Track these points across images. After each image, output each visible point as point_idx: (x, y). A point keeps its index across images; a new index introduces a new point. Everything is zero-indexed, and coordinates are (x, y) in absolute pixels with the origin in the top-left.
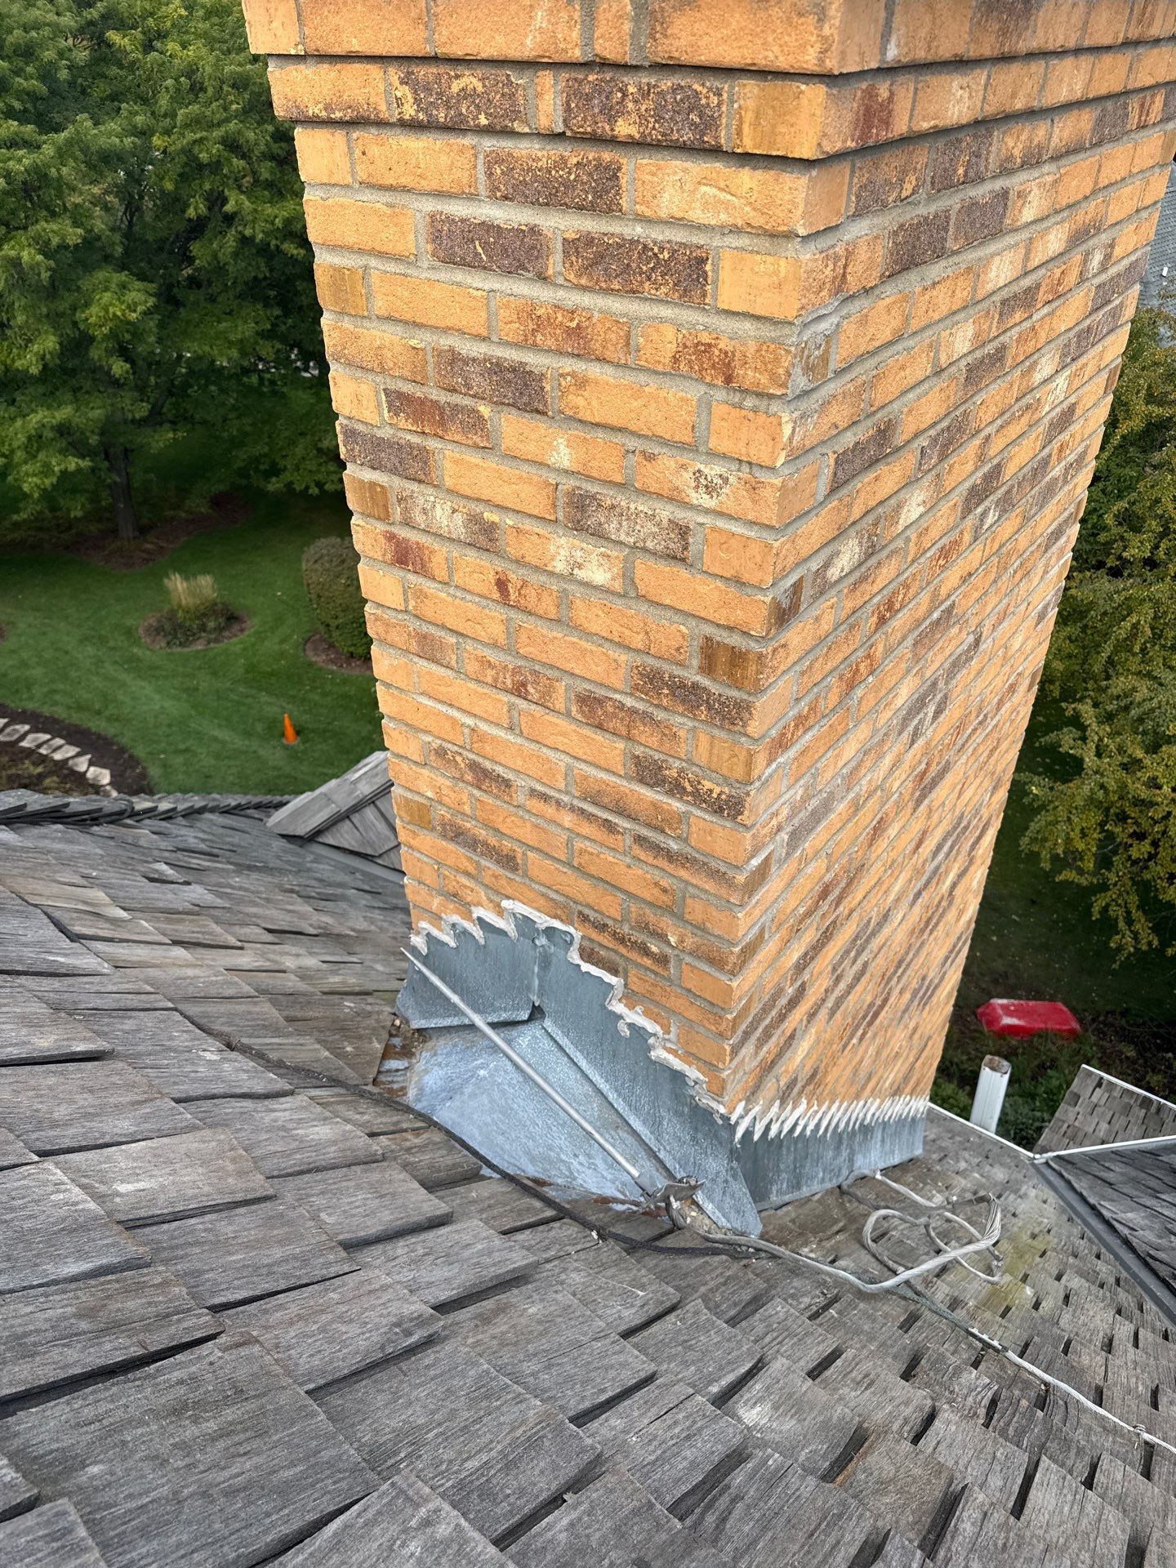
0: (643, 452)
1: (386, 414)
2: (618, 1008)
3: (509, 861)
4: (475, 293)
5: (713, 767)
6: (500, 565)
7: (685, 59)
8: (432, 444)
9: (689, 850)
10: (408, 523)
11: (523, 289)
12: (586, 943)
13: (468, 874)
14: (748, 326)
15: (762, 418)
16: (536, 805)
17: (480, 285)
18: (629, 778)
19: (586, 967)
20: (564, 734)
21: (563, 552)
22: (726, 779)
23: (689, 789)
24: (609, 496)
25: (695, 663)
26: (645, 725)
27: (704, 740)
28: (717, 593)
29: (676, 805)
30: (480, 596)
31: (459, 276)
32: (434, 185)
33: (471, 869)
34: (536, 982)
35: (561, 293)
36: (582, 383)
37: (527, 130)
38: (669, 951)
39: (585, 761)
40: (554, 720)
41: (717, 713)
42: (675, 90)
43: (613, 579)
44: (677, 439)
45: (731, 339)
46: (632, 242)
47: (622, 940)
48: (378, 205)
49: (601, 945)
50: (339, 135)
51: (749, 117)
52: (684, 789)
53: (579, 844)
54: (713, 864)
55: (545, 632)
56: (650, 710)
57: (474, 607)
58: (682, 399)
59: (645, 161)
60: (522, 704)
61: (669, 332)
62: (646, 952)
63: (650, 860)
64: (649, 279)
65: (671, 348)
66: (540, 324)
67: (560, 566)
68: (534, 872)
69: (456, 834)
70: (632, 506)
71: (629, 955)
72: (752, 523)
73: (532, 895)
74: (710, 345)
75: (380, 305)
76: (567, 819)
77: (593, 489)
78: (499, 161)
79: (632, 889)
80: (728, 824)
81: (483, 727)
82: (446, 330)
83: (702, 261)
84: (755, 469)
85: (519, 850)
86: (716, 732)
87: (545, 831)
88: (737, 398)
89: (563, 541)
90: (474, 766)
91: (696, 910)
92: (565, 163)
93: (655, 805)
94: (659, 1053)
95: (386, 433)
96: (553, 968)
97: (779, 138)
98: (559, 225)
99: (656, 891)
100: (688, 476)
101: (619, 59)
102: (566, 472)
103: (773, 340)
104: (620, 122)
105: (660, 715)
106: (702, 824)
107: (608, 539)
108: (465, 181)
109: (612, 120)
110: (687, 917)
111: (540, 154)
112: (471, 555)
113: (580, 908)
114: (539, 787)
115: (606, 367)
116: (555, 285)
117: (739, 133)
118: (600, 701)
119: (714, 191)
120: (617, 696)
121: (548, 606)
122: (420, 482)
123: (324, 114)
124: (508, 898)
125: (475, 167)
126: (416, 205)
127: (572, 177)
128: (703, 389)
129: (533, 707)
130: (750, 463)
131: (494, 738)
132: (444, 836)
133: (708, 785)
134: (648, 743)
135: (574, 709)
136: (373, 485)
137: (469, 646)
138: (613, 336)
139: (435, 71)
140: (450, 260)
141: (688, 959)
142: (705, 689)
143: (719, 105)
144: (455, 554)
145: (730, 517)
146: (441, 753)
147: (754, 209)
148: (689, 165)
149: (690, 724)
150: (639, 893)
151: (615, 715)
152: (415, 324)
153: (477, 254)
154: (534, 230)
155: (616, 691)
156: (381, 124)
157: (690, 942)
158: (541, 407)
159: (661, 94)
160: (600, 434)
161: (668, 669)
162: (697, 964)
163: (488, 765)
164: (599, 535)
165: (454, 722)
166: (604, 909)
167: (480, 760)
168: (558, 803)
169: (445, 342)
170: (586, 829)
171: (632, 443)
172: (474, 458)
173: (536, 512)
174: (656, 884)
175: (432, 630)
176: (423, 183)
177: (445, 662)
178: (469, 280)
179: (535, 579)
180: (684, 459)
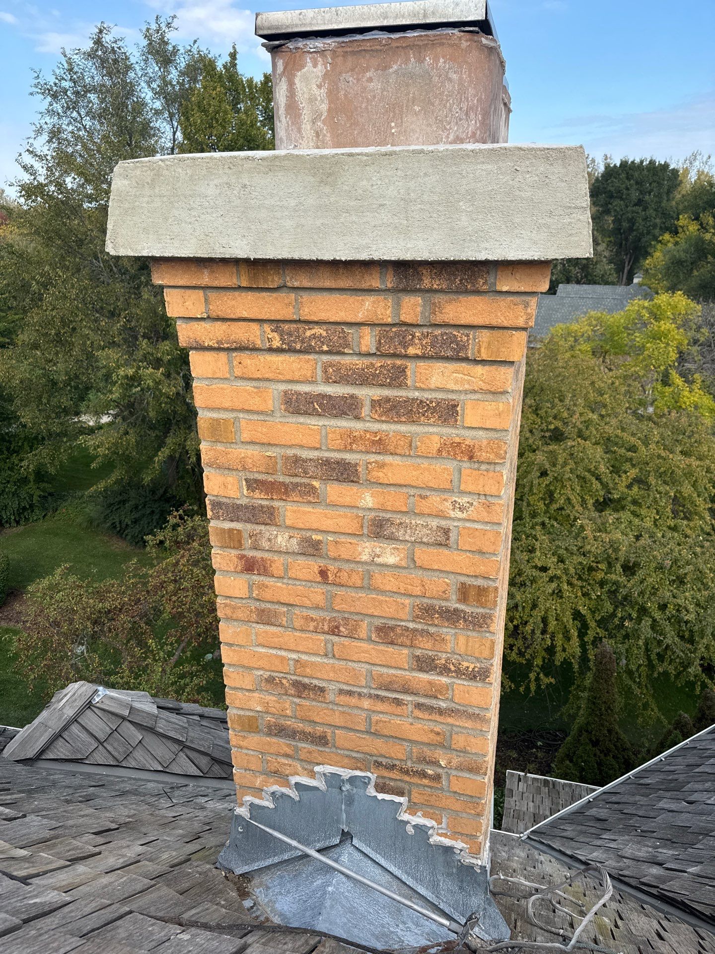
0: (420, 496)
1: (245, 492)
2: (405, 817)
3: (322, 740)
4: (313, 427)
5: (469, 653)
6: (322, 563)
7: (452, 322)
8: (276, 504)
9: (453, 705)
10: (255, 548)
11: (345, 424)
12: (380, 781)
13: (287, 756)
14: (481, 433)
15: (491, 474)
16: (343, 699)
17: (316, 423)
18: (412, 670)
19: (381, 796)
20: (366, 652)
21: (366, 550)
22: (477, 659)
23: (453, 668)
24: (398, 518)
25: (454, 597)
26: (423, 637)
27: (462, 640)
28: (467, 560)
29: (444, 680)
30: (306, 581)
31: (302, 419)
32: (288, 377)
33: (289, 751)
34: (344, 816)
35: (368, 424)
36: (381, 466)
37: (351, 352)
38: (440, 771)
39: (380, 665)
40: (359, 644)
41: (471, 622)
42: (442, 335)
43: (401, 560)
44: (442, 487)
45: (472, 439)
46: (413, 399)
47: (407, 772)
48: (248, 388)
49: (391, 779)
50: (223, 356)
51: (484, 345)
52: (449, 669)
53: (375, 718)
54: (470, 711)
55: (353, 594)
56: (426, 628)
57: (301, 588)
58: (445, 469)
59: (422, 364)
60: (335, 639)
61: (436, 439)
62: (424, 775)
63: (427, 717)
64: (424, 415)
65: (437, 446)
66: (355, 440)
67: (365, 558)
68: (340, 742)
69: (280, 731)
70: (413, 522)
71: (412, 780)
72: (487, 523)
73: (338, 758)
74: (460, 443)
75: (245, 436)
76: (366, 704)
77: (388, 516)
78: (331, 365)
79: (414, 738)
80: (480, 685)
81: (304, 657)
82: (291, 446)
83: (456, 406)
84: (488, 497)
85: (329, 731)
86: (469, 633)
87: (349, 714)
88: (476, 466)
89: (367, 544)
90: (296, 684)
91: (459, 741)
92: (374, 366)
93: (430, 683)
94: (435, 839)
95: (244, 501)
96: (356, 803)
97: (501, 353)
98: (367, 394)
99: (432, 736)
100: (448, 504)
101: (414, 322)
102: (370, 509)
103: (497, 439)
104: (410, 348)
105: (432, 630)
106: (461, 688)
107: (398, 540)
108: (309, 375)
109: (406, 347)
110: (453, 746)
111: (357, 362)
112: (301, 560)
113: (375, 758)
114: (345, 687)
115: (396, 457)
116: (365, 421)
117: (479, 352)
118: (392, 629)
119: (461, 375)
120: (403, 624)
121: (356, 580)
122: (267, 524)
123: (216, 345)
124: (318, 764)
125: (316, 368)
126: (274, 387)
127: (377, 372)
128: (455, 463)
129: (343, 639)
130: (485, 495)
131: (313, 663)
132: (269, 734)
133: (465, 664)
134: (425, 647)
135: (373, 636)
136: (231, 530)
137: (297, 611)
138: (402, 443)
139: (295, 326)
140: (297, 412)
141: (454, 773)
142: (462, 611)
143: (468, 340)
144: (290, 560)
145: (474, 521)
146: (270, 680)
147: (484, 383)
148: (447, 365)
149: (453, 631)
150: (420, 739)
151: (402, 635)
152: (269, 444)
153: (315, 409)
154: (352, 397)
155: (402, 620)
156: (255, 349)
157: (455, 762)
158: (355, 479)
159: (436, 336)
160: (392, 489)
161: (436, 603)
162: (460, 774)
163: (306, 681)
164: (392, 538)
165: (283, 658)
166: (393, 755)
167: (301, 679)
168: (360, 694)
169: (290, 452)
170: (380, 706)
171: (412, 491)
172: (308, 509)
173: (350, 532)
174: (432, 731)
175: (269, 606)
176: (280, 376)
177: (277, 623)
178: (309, 421)
179: (346, 567)
180: (446, 496)
